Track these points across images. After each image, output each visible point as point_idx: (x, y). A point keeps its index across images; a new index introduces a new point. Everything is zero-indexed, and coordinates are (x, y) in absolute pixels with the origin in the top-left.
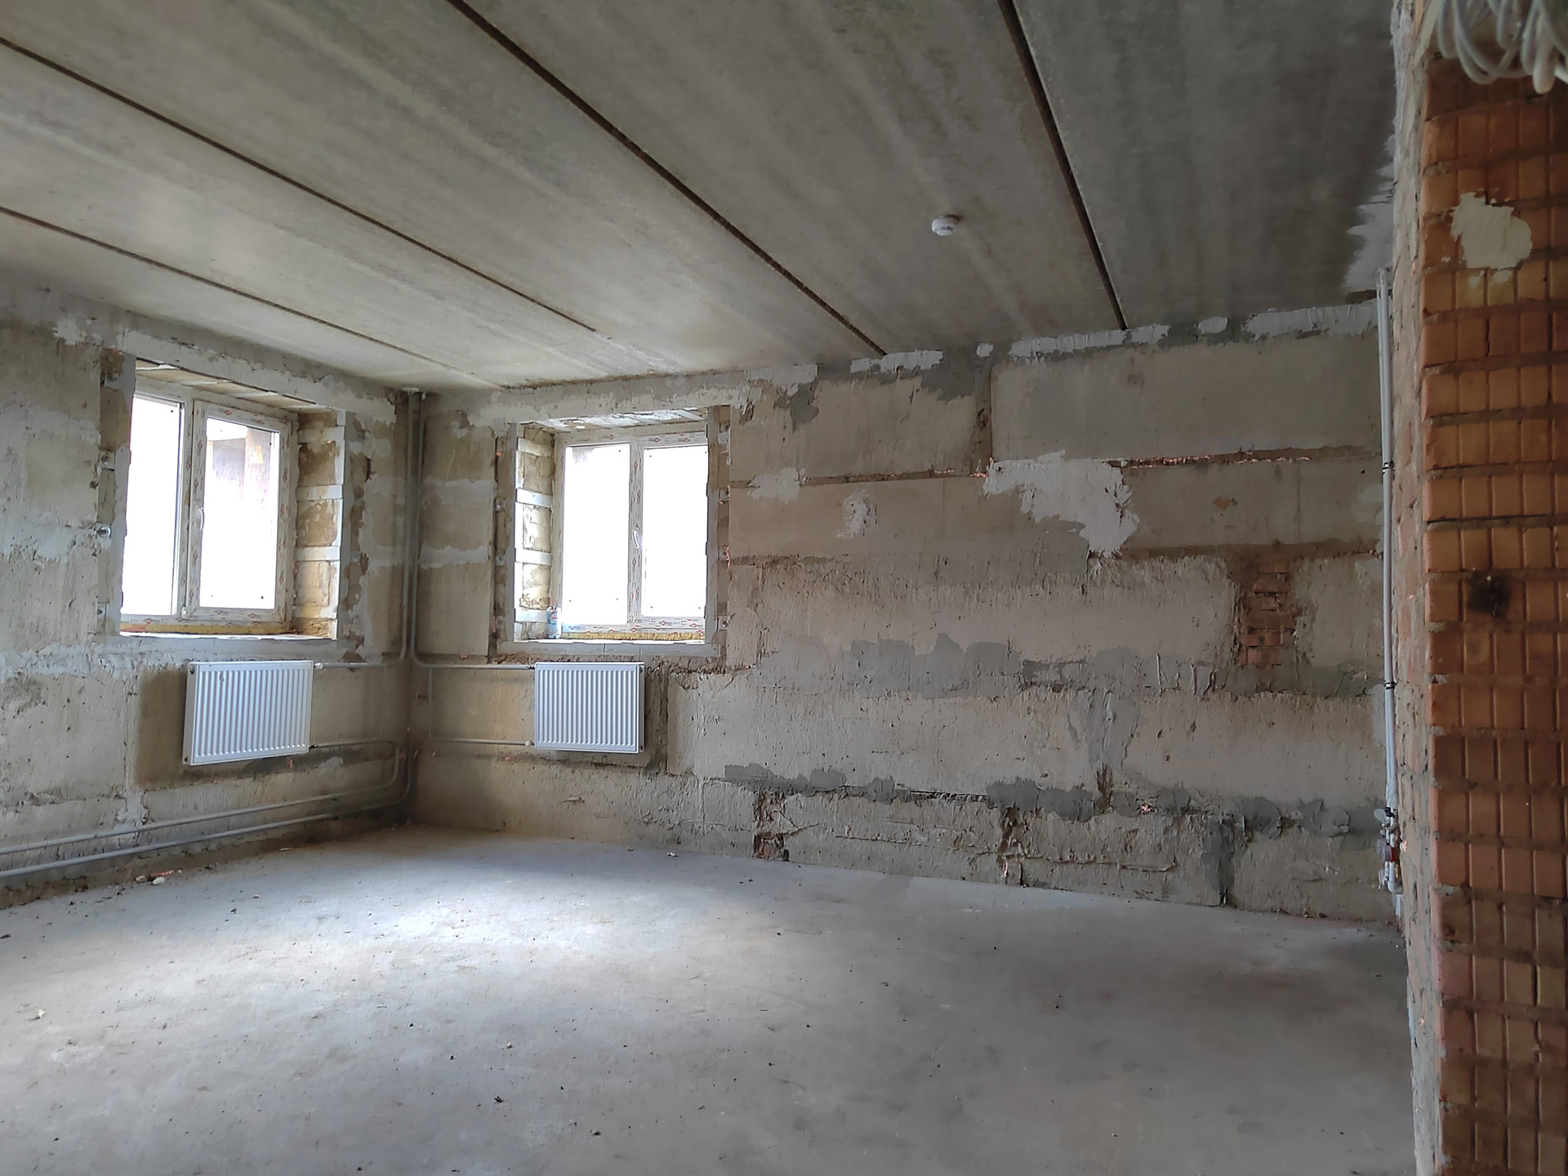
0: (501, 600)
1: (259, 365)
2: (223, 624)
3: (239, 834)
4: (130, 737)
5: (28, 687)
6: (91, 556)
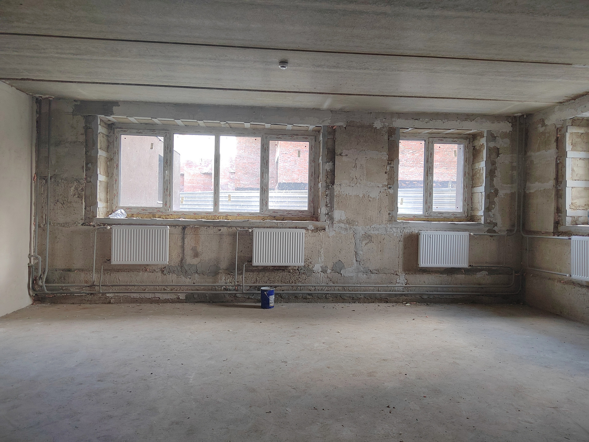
0: (560, 206)
1: (446, 120)
2: (442, 218)
3: (441, 294)
4: (400, 255)
5: (368, 237)
6: (386, 196)
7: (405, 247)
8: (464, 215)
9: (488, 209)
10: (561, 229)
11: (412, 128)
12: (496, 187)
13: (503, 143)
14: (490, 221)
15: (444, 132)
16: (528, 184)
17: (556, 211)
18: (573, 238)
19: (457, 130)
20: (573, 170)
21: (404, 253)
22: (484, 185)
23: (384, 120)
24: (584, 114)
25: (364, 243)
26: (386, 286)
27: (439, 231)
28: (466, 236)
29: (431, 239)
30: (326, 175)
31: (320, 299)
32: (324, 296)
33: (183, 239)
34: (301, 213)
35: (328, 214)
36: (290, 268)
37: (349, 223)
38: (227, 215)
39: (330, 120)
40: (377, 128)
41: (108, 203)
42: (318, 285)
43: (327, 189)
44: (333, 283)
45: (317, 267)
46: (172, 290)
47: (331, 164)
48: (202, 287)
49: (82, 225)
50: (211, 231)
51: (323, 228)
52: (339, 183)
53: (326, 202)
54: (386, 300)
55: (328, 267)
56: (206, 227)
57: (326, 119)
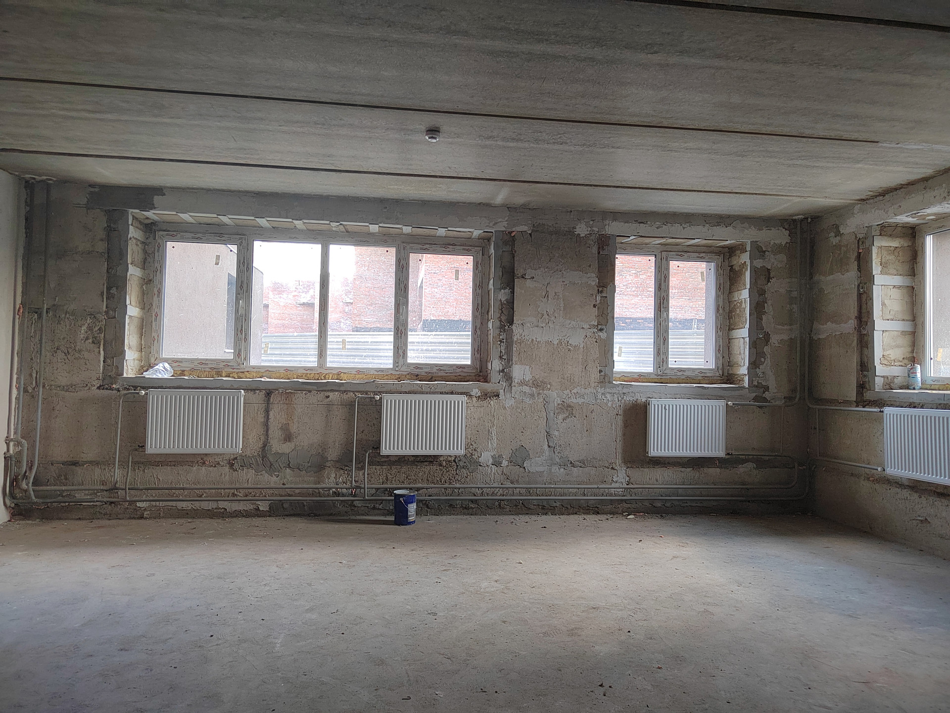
0: (866, 360)
1: (688, 225)
2: (683, 377)
3: (684, 500)
4: (618, 437)
5: (567, 409)
6: (595, 343)
7: (626, 425)
8: (717, 374)
9: (754, 364)
10: (868, 395)
11: (635, 236)
12: (767, 329)
13: (776, 261)
14: (758, 382)
15: (684, 243)
16: (816, 325)
17: (859, 367)
18: (887, 410)
19: (705, 239)
20: (883, 304)
21: (624, 435)
22: (747, 326)
23: (592, 222)
24: (898, 217)
25: (561, 417)
26: (596, 486)
27: (679, 399)
28: (721, 407)
29: (667, 411)
30: (500, 308)
31: (490, 509)
32: (497, 503)
33: (267, 411)
34: (461, 370)
35: (503, 371)
36: (442, 459)
37: (537, 386)
38: (339, 373)
39: (506, 221)
40: (580, 235)
41: (143, 353)
42: (487, 486)
43: (501, 332)
44: (512, 483)
45: (486, 457)
46: (246, 496)
47: (507, 291)
48: (297, 491)
49: (99, 388)
50: (315, 398)
51: (495, 394)
52: (520, 322)
53: (501, 352)
54: (596, 509)
55: (504, 457)
56: (304, 392)
57: (500, 220)
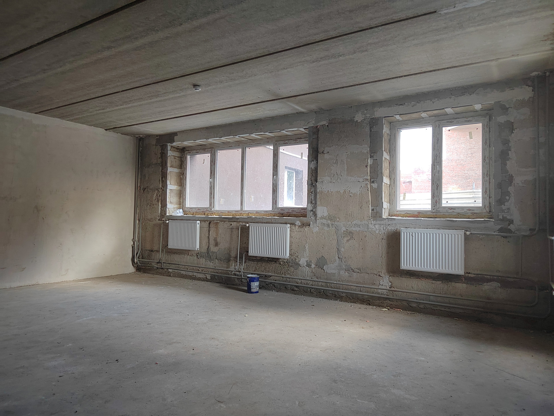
1: (437, 99)
2: (455, 214)
3: (434, 305)
4: (383, 254)
5: (350, 234)
6: (367, 190)
7: (389, 246)
8: (485, 211)
9: (499, 202)
11: (396, 115)
12: (510, 172)
13: (518, 115)
14: (502, 217)
21: (388, 253)
23: (366, 111)
25: (345, 239)
26: (369, 286)
28: (460, 236)
29: (414, 237)
30: (311, 173)
31: (306, 292)
32: (309, 289)
33: (209, 231)
35: (312, 211)
36: (281, 260)
37: (331, 220)
38: (249, 212)
39: (314, 120)
40: (357, 121)
41: (181, 205)
42: (304, 278)
43: (312, 187)
44: (317, 278)
45: (303, 261)
46: (202, 271)
47: (315, 162)
48: (220, 271)
49: (159, 220)
50: (227, 225)
51: (308, 224)
52: (321, 180)
53: (312, 199)
54: (369, 302)
55: (313, 262)
56: (222, 222)
57: (311, 120)
